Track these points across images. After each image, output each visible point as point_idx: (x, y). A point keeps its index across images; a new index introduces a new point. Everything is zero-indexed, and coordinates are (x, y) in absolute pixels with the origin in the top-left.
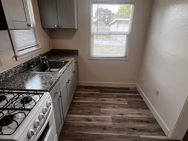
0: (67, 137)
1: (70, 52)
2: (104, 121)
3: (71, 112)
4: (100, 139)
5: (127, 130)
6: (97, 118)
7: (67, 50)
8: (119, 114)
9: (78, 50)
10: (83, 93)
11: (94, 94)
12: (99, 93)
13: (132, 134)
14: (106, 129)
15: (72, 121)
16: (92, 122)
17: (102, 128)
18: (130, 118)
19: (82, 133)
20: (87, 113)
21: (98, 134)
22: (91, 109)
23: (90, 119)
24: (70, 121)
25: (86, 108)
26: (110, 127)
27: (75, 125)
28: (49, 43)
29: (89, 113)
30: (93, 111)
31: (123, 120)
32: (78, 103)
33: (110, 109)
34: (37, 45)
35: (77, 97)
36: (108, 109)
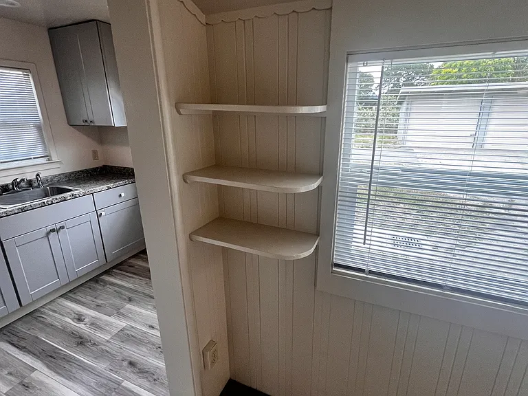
0: (9, 337)
2: (101, 329)
3: (72, 296)
4: (50, 358)
5: (118, 360)
6: (99, 319)
13: (117, 372)
14: (83, 345)
15: (54, 311)
16: (80, 324)
17: (80, 340)
20: (93, 306)
21: (58, 348)
22: (111, 300)
23: (83, 318)
24: (51, 310)
25: (105, 296)
26: (94, 344)
27: (49, 320)
28: (95, 153)
29: (98, 306)
30: (110, 304)
31: (139, 339)
32: (105, 283)
33: (147, 309)
34: (47, 156)
35: (118, 271)
36: (143, 308)
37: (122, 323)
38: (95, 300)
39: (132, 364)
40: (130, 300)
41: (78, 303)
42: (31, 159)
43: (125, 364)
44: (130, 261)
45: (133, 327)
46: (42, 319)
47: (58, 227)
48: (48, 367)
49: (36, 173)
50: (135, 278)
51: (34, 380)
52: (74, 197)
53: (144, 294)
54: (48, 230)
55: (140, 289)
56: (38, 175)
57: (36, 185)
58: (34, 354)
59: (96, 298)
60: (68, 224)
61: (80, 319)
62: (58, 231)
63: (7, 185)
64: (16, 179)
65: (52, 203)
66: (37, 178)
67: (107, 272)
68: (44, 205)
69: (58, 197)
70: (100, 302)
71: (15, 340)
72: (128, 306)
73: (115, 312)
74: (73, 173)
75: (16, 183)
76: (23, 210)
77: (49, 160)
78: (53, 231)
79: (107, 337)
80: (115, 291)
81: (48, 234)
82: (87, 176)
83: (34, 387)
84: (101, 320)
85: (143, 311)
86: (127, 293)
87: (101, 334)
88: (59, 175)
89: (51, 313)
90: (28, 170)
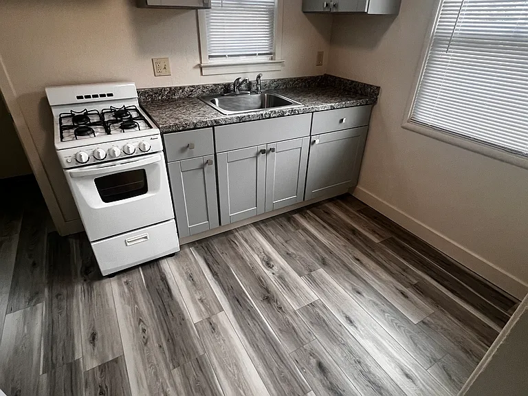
0: (206, 253)
1: (358, 88)
2: (290, 290)
3: (264, 228)
4: (237, 302)
5: (305, 350)
6: (288, 274)
7: (354, 81)
8: (344, 314)
9: (378, 88)
10: (336, 215)
11: (360, 234)
12: (376, 241)
13: (303, 368)
14: (269, 302)
15: (246, 241)
16: (268, 270)
17: (267, 295)
18: (356, 348)
19: (229, 268)
20: (283, 252)
21: (245, 293)
22: (302, 252)
23: (272, 263)
24: (243, 237)
25: (297, 244)
26: (281, 308)
27: (241, 250)
28: (320, 55)
29: (287, 254)
30: (301, 258)
31: (332, 331)
32: (298, 226)
33: (345, 288)
34: (270, 54)
35: (311, 214)
36: (340, 283)
37: (314, 296)
38: (285, 244)
39: (321, 366)
40: (324, 263)
41: (268, 241)
42: (255, 55)
43: (313, 361)
44: (327, 205)
45: (325, 307)
46: (234, 245)
47: (268, 148)
48: (234, 313)
49: (258, 74)
50: (332, 233)
51: (220, 324)
52: (293, 113)
53: (342, 261)
54: (259, 150)
55: (336, 251)
56: (259, 77)
57: (254, 89)
58: (224, 289)
59: (286, 242)
60: (278, 147)
61: (268, 263)
62: (268, 152)
63: (229, 85)
64: (239, 79)
65: (269, 118)
66: (257, 81)
67: (301, 211)
68: (262, 118)
69: (277, 109)
70: (291, 250)
71: (210, 259)
72: (321, 270)
73: (306, 273)
74: (291, 80)
75: (237, 83)
76: (241, 120)
77: (272, 59)
78: (263, 151)
79: (296, 307)
80: (308, 241)
81: (258, 154)
82: (305, 86)
83: (219, 334)
84: (290, 277)
85: (340, 289)
86: (321, 250)
87: (290, 297)
88: (278, 80)
89: (243, 241)
90: (251, 69)
